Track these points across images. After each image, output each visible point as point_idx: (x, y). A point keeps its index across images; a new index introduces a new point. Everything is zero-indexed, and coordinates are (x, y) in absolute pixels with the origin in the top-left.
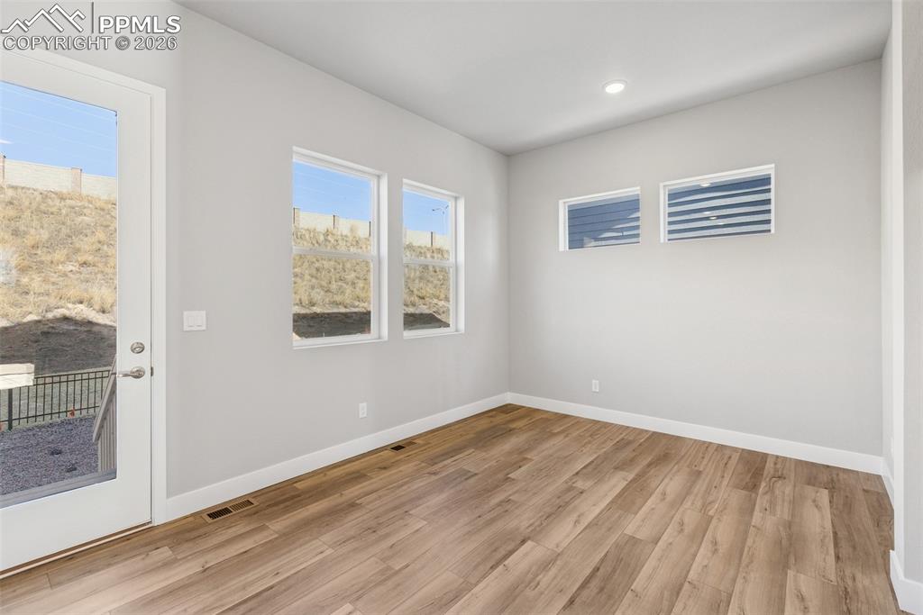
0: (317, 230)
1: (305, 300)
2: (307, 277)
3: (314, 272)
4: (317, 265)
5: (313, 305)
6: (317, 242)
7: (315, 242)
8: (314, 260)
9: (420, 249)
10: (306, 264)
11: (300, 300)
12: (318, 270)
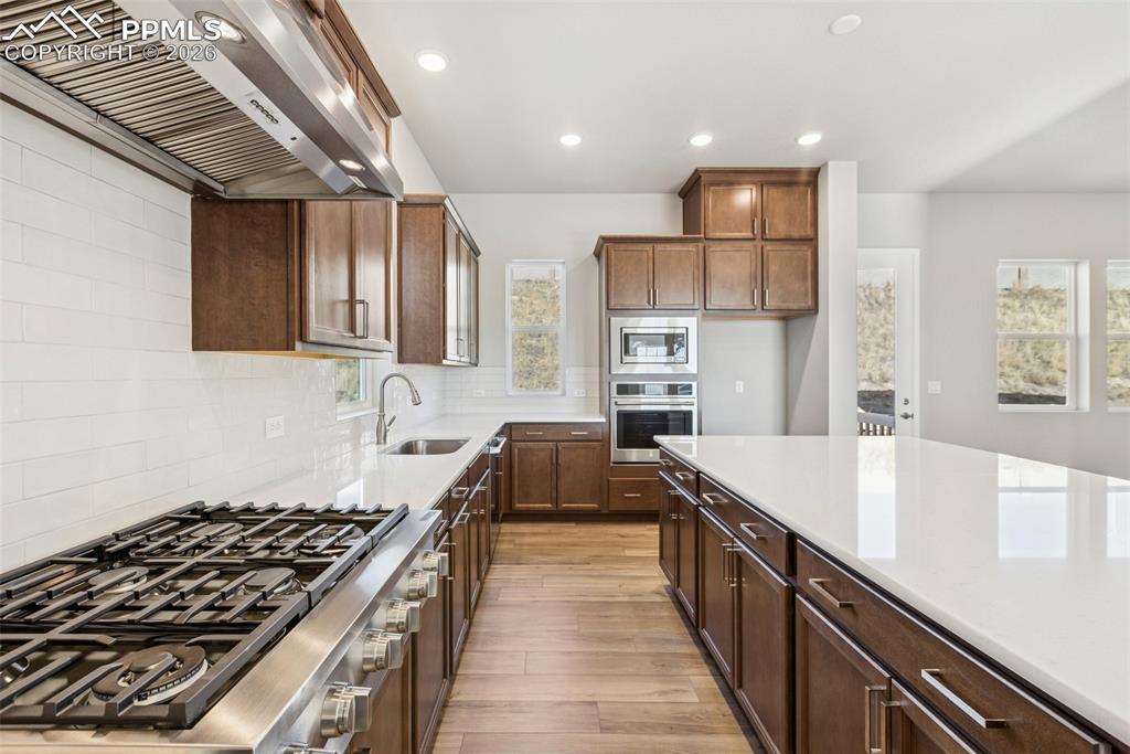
0: (873, 286)
1: (876, 377)
2: (873, 347)
3: (880, 340)
4: (881, 331)
5: (886, 381)
6: (877, 302)
7: (873, 302)
8: (877, 325)
9: (1056, 294)
10: (867, 332)
11: (869, 374)
12: (885, 337)
